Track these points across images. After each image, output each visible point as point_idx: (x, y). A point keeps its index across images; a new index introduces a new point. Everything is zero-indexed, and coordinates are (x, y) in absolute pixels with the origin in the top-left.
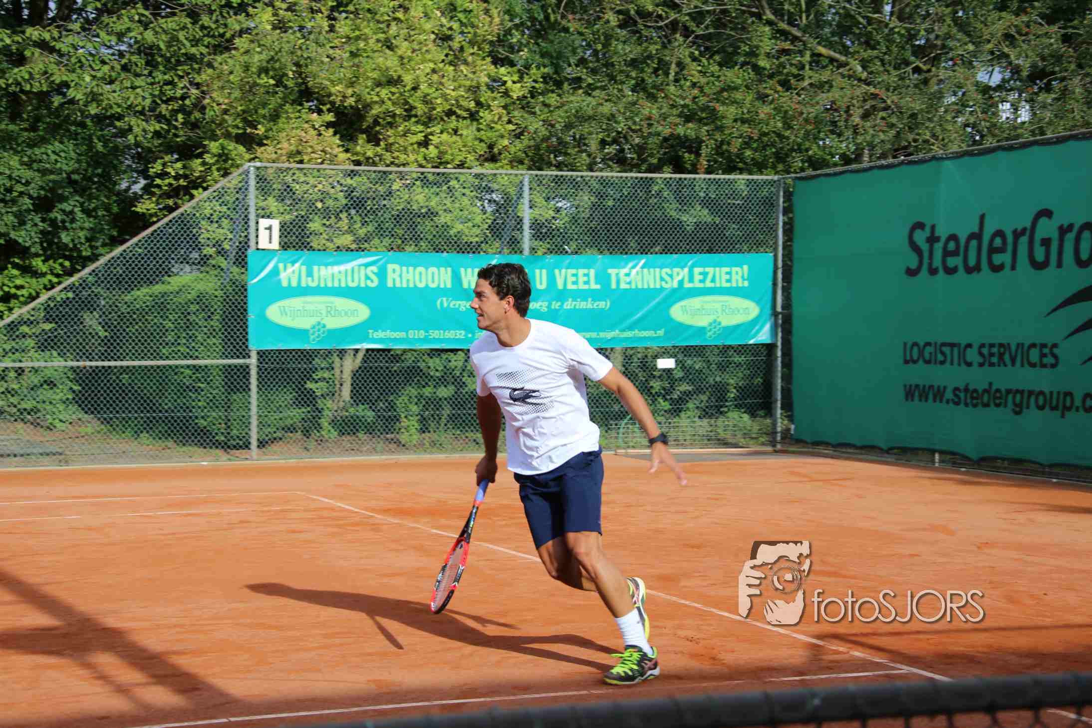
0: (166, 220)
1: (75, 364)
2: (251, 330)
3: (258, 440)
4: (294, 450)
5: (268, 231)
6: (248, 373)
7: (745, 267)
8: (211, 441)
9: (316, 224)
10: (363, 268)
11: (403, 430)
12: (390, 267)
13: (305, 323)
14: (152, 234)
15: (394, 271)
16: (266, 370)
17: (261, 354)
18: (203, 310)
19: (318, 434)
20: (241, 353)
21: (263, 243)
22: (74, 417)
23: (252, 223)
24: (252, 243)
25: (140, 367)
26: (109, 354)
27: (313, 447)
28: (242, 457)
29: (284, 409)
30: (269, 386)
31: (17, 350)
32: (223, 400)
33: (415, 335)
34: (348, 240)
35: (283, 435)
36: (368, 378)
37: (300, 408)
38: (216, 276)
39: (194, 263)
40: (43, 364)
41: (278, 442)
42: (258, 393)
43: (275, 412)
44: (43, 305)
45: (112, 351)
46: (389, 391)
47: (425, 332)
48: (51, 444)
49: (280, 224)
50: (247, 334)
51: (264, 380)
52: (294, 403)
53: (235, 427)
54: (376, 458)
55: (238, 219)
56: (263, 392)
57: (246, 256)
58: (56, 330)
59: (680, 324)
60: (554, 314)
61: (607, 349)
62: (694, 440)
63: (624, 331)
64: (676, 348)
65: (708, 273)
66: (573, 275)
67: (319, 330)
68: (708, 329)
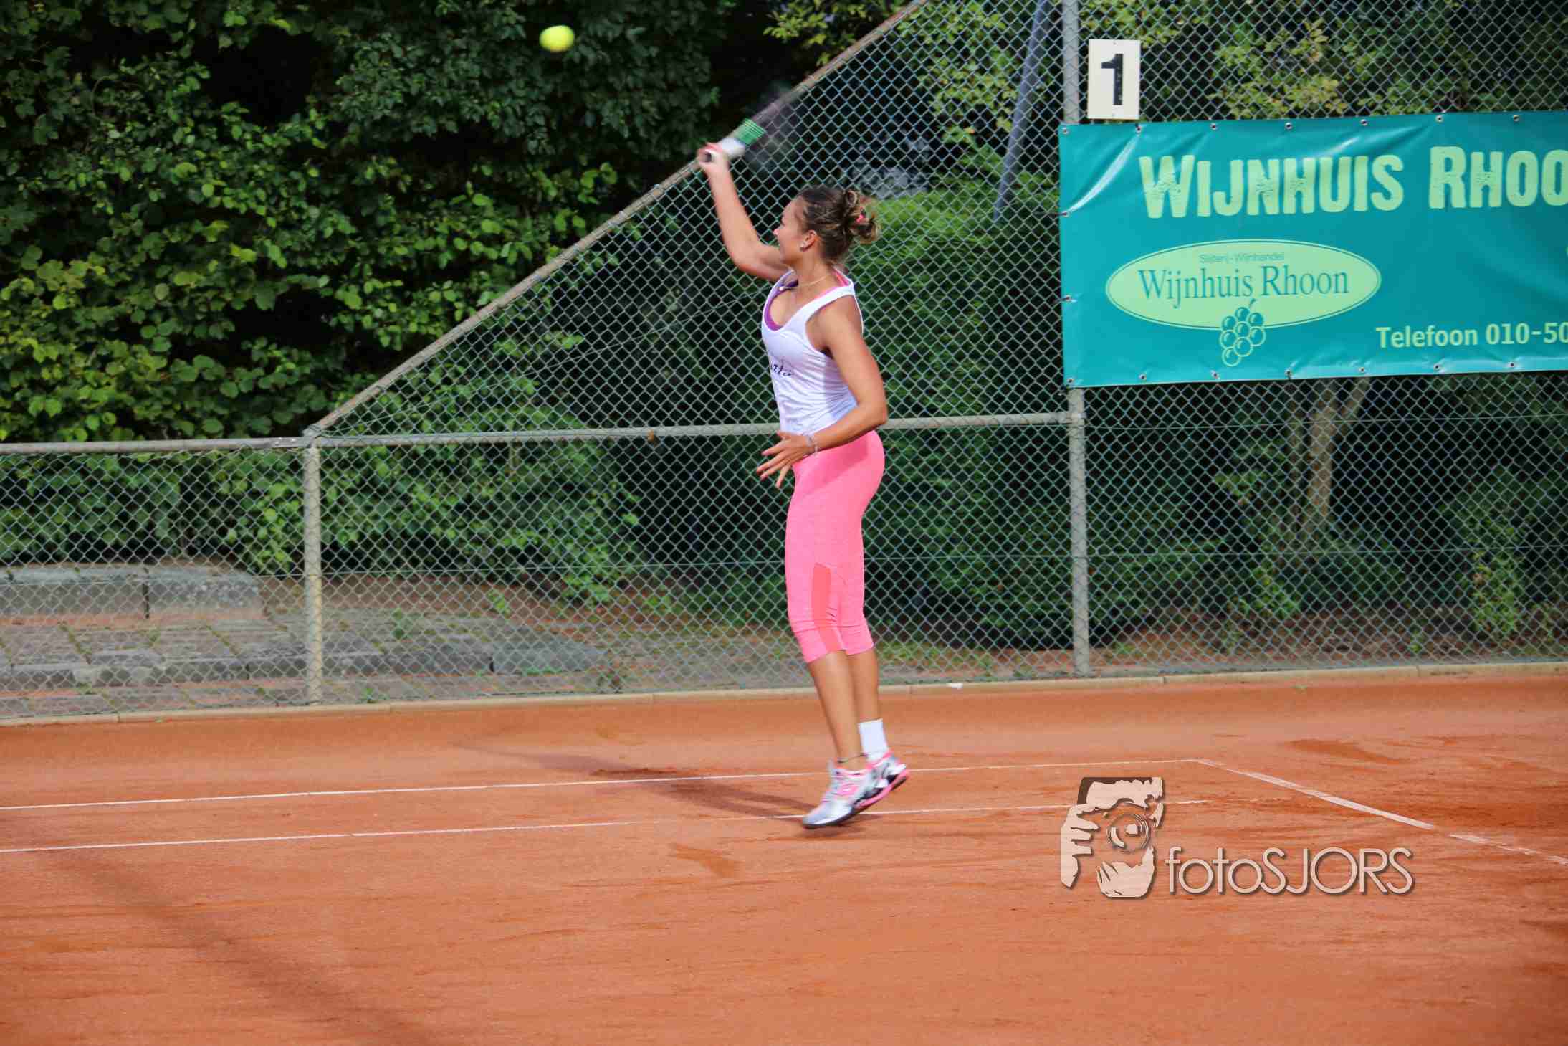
0: (850, 53)
1: (632, 432)
2: (1070, 335)
3: (1092, 623)
4: (1188, 652)
5: (1111, 71)
6: (1063, 448)
8: (971, 626)
9: (1238, 50)
10: (1362, 161)
11: (1479, 594)
12: (1438, 155)
13: (1206, 313)
14: (816, 93)
15: (1448, 164)
16: (1109, 439)
17: (1097, 399)
18: (946, 286)
19: (1248, 607)
20: (1044, 398)
21: (1099, 105)
22: (630, 567)
23: (1070, 53)
24: (1070, 106)
26: (714, 406)
27: (1237, 642)
28: (1050, 668)
29: (1157, 542)
30: (1117, 482)
31: (492, 401)
32: (1000, 521)
33: (1502, 337)
34: (1322, 88)
35: (1157, 612)
36: (1381, 457)
37: (1200, 540)
38: (978, 196)
39: (919, 164)
40: (554, 434)
41: (1143, 629)
42: (1089, 500)
43: (1134, 550)
44: (551, 283)
45: (721, 398)
46: (1441, 489)
47: (1532, 329)
48: (578, 638)
49: (1143, 51)
50: (1059, 345)
51: (1103, 465)
52: (1184, 525)
53: (1032, 591)
54: (1406, 670)
55: (1034, 44)
56: (1104, 499)
57: (1055, 141)
58: (584, 347)
67: (1245, 331)
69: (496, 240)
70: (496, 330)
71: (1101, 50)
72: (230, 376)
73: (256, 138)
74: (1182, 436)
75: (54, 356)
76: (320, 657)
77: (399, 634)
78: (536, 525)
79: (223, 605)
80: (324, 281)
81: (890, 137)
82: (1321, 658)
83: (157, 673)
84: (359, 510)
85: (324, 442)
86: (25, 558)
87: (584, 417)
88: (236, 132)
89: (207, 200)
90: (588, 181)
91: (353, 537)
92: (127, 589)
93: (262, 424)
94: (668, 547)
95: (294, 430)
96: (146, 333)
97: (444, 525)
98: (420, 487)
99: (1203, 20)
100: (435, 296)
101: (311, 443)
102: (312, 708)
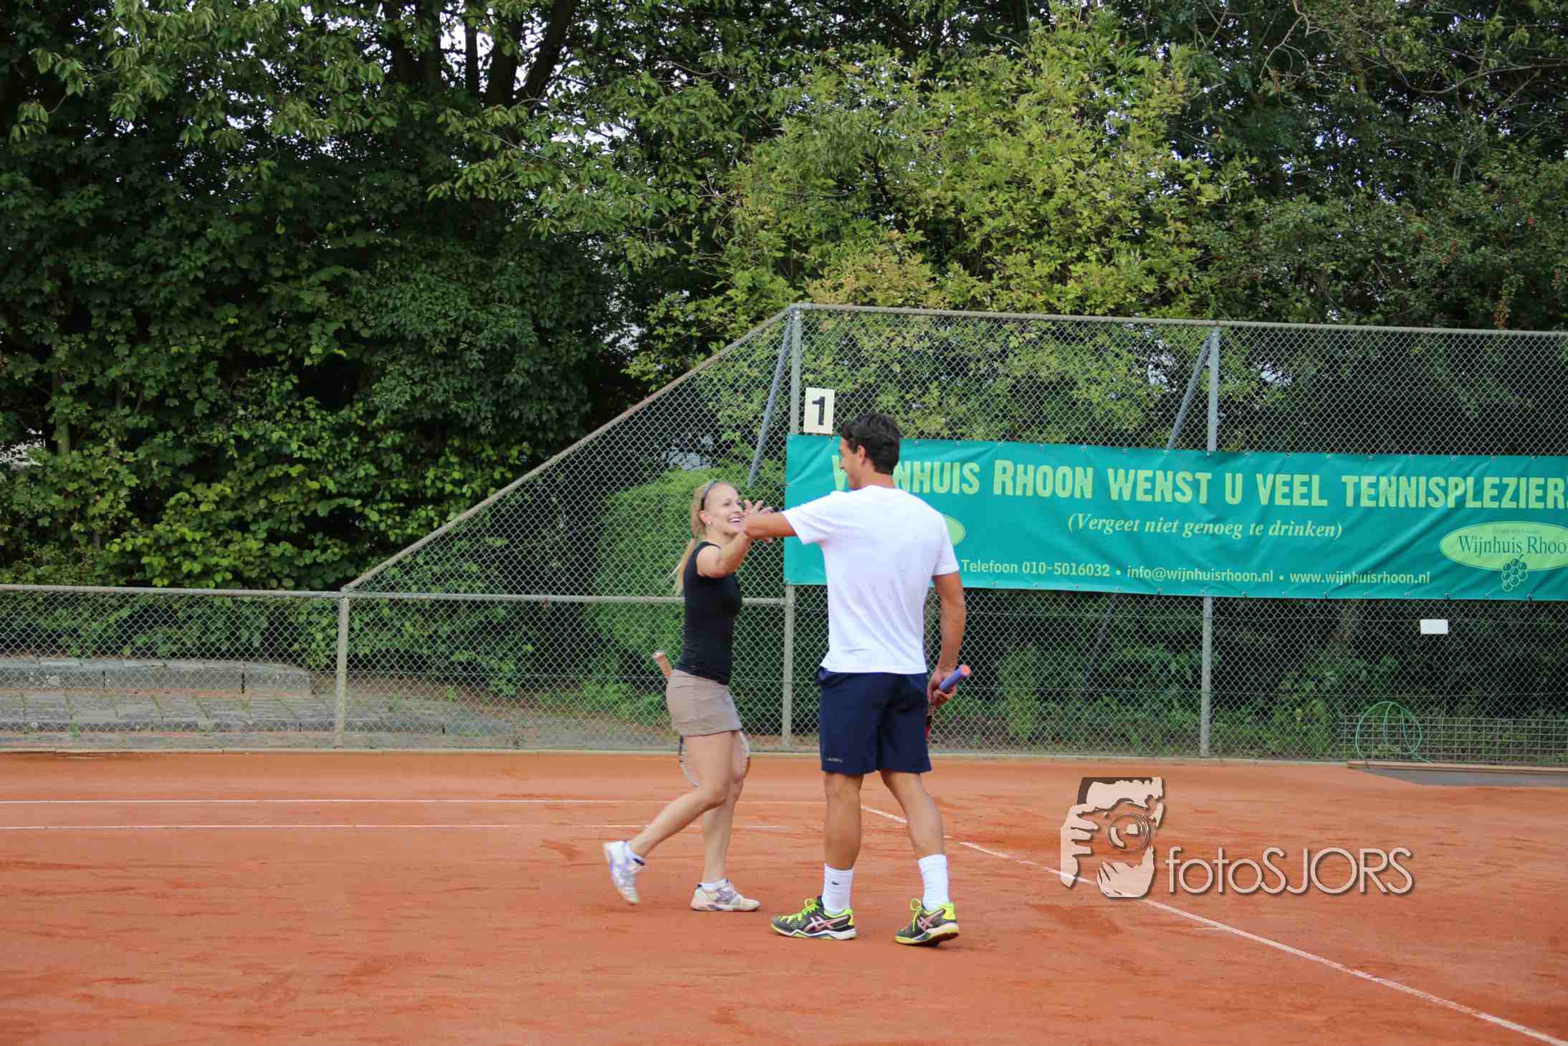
0: (670, 387)
1: (533, 597)
2: (787, 554)
3: (794, 721)
5: (818, 406)
6: (782, 619)
9: (890, 398)
10: (957, 465)
11: (1012, 714)
12: (999, 464)
14: (649, 408)
15: (1004, 471)
17: (799, 592)
20: (772, 590)
21: (811, 425)
22: (528, 676)
23: (795, 394)
24: (794, 424)
25: (624, 605)
26: (581, 585)
28: (768, 747)
30: (812, 640)
31: (452, 575)
32: (743, 659)
33: (1031, 569)
34: (937, 423)
38: (739, 472)
39: (707, 452)
40: (487, 597)
42: (795, 650)
44: (490, 510)
45: (585, 580)
46: (993, 654)
47: (1048, 565)
48: (495, 715)
49: (836, 395)
50: (782, 560)
51: (804, 630)
53: (760, 700)
54: (969, 755)
55: (774, 387)
56: (803, 650)
57: (784, 444)
58: (507, 547)
59: (1458, 566)
60: (1253, 543)
61: (1337, 601)
62: (1479, 751)
63: (1365, 573)
64: (1450, 602)
65: (1507, 485)
66: (1285, 484)
68: (1505, 573)
69: (460, 483)
70: (457, 535)
71: (813, 394)
72: (300, 555)
73: (323, 419)
75: (198, 539)
76: (342, 720)
77: (391, 709)
78: (474, 649)
79: (289, 687)
80: (358, 502)
81: (690, 435)
83: (247, 725)
84: (371, 636)
85: (354, 595)
86: (173, 655)
87: (505, 587)
88: (312, 414)
89: (292, 453)
90: (514, 453)
91: (367, 651)
92: (232, 676)
93: (317, 583)
94: (550, 665)
95: (336, 586)
96: (253, 528)
97: (421, 647)
98: (407, 624)
99: (871, 380)
100: (423, 514)
101: (345, 595)
102: (339, 750)
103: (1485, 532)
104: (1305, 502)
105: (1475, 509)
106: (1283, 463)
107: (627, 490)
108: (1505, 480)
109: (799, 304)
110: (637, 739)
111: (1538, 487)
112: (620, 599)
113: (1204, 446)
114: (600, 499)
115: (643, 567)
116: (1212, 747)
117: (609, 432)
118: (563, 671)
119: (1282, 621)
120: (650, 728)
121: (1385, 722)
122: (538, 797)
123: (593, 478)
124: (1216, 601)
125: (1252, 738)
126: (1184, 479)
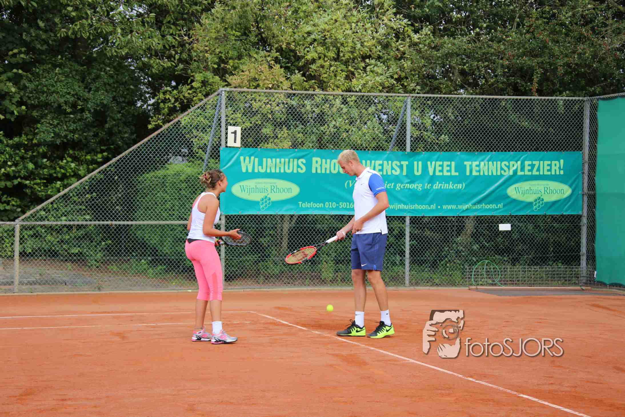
0: (166, 127)
1: (105, 223)
4: (250, 283)
5: (233, 134)
7: (562, 161)
10: (296, 160)
11: (323, 270)
12: (314, 159)
13: (256, 197)
14: (157, 136)
15: (317, 162)
17: (228, 218)
18: (190, 187)
19: (265, 272)
21: (231, 143)
22: (104, 258)
23: (223, 129)
24: (223, 143)
25: (148, 225)
26: (127, 217)
27: (262, 281)
29: (243, 255)
31: (68, 213)
33: (329, 206)
35: (242, 273)
36: (299, 235)
37: (254, 255)
38: (199, 164)
39: (184, 156)
40: (84, 223)
41: (239, 277)
43: (237, 257)
44: (85, 183)
45: (130, 214)
47: (336, 204)
48: (89, 276)
49: (242, 129)
52: (250, 251)
54: (304, 289)
55: (214, 126)
57: (219, 152)
59: (514, 201)
60: (426, 193)
61: (463, 217)
62: (525, 281)
63: (475, 204)
64: (511, 216)
65: (535, 165)
66: (440, 166)
67: (266, 202)
68: (534, 203)
70: (70, 195)
71: (231, 129)
73: (7, 142)
74: (250, 228)
76: (18, 280)
77: (40, 274)
78: (79, 246)
82: (283, 286)
85: (21, 223)
87: (93, 218)
88: (2, 140)
93: (5, 218)
94: (114, 253)
95: (14, 220)
97: (54, 246)
98: (48, 236)
100: (55, 185)
101: (18, 224)
102: (15, 294)
103: (525, 186)
104: (449, 174)
105: (521, 175)
106: (438, 157)
107: (148, 173)
108: (534, 162)
109: (224, 89)
110: (155, 285)
111: (548, 165)
112: (145, 222)
113: (405, 150)
114: (135, 177)
115: (156, 208)
116: (410, 282)
117: (139, 147)
118: (120, 256)
119: (440, 226)
120: (160, 281)
121: (485, 270)
122: (109, 313)
123: (132, 168)
124: (411, 218)
125: (428, 278)
126: (396, 165)
